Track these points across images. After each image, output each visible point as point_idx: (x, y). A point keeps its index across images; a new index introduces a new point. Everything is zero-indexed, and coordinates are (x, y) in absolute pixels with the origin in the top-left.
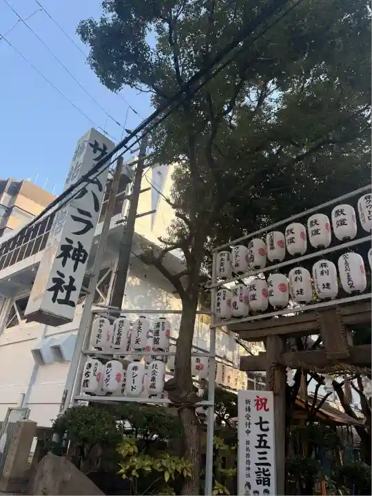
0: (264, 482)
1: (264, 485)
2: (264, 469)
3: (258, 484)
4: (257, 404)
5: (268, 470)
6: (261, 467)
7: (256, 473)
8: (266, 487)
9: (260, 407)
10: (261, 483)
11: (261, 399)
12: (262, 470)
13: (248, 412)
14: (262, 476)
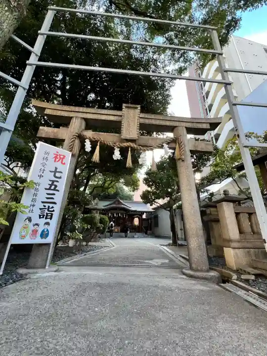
0: (47, 215)
1: (46, 218)
2: (49, 207)
3: (40, 218)
4: (56, 158)
5: (53, 207)
6: (47, 205)
7: (40, 209)
8: (48, 220)
9: (57, 160)
10: (43, 217)
11: (60, 155)
12: (47, 207)
13: (45, 161)
14: (46, 211)
